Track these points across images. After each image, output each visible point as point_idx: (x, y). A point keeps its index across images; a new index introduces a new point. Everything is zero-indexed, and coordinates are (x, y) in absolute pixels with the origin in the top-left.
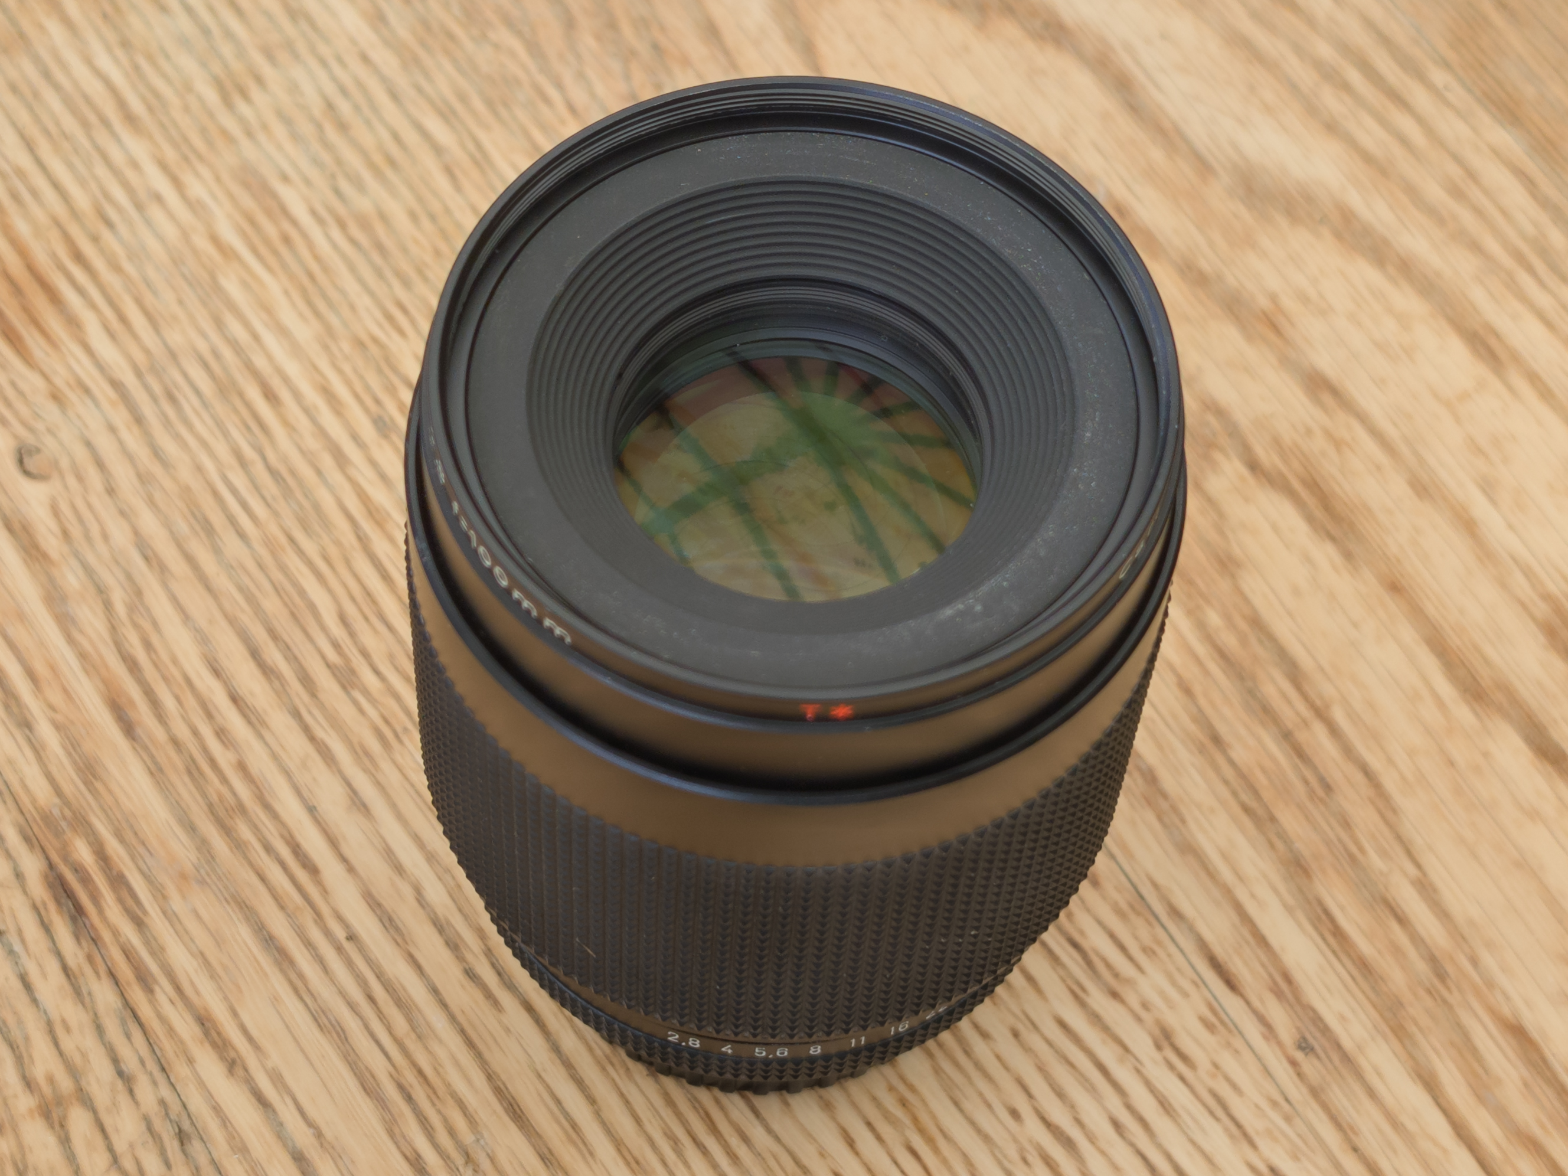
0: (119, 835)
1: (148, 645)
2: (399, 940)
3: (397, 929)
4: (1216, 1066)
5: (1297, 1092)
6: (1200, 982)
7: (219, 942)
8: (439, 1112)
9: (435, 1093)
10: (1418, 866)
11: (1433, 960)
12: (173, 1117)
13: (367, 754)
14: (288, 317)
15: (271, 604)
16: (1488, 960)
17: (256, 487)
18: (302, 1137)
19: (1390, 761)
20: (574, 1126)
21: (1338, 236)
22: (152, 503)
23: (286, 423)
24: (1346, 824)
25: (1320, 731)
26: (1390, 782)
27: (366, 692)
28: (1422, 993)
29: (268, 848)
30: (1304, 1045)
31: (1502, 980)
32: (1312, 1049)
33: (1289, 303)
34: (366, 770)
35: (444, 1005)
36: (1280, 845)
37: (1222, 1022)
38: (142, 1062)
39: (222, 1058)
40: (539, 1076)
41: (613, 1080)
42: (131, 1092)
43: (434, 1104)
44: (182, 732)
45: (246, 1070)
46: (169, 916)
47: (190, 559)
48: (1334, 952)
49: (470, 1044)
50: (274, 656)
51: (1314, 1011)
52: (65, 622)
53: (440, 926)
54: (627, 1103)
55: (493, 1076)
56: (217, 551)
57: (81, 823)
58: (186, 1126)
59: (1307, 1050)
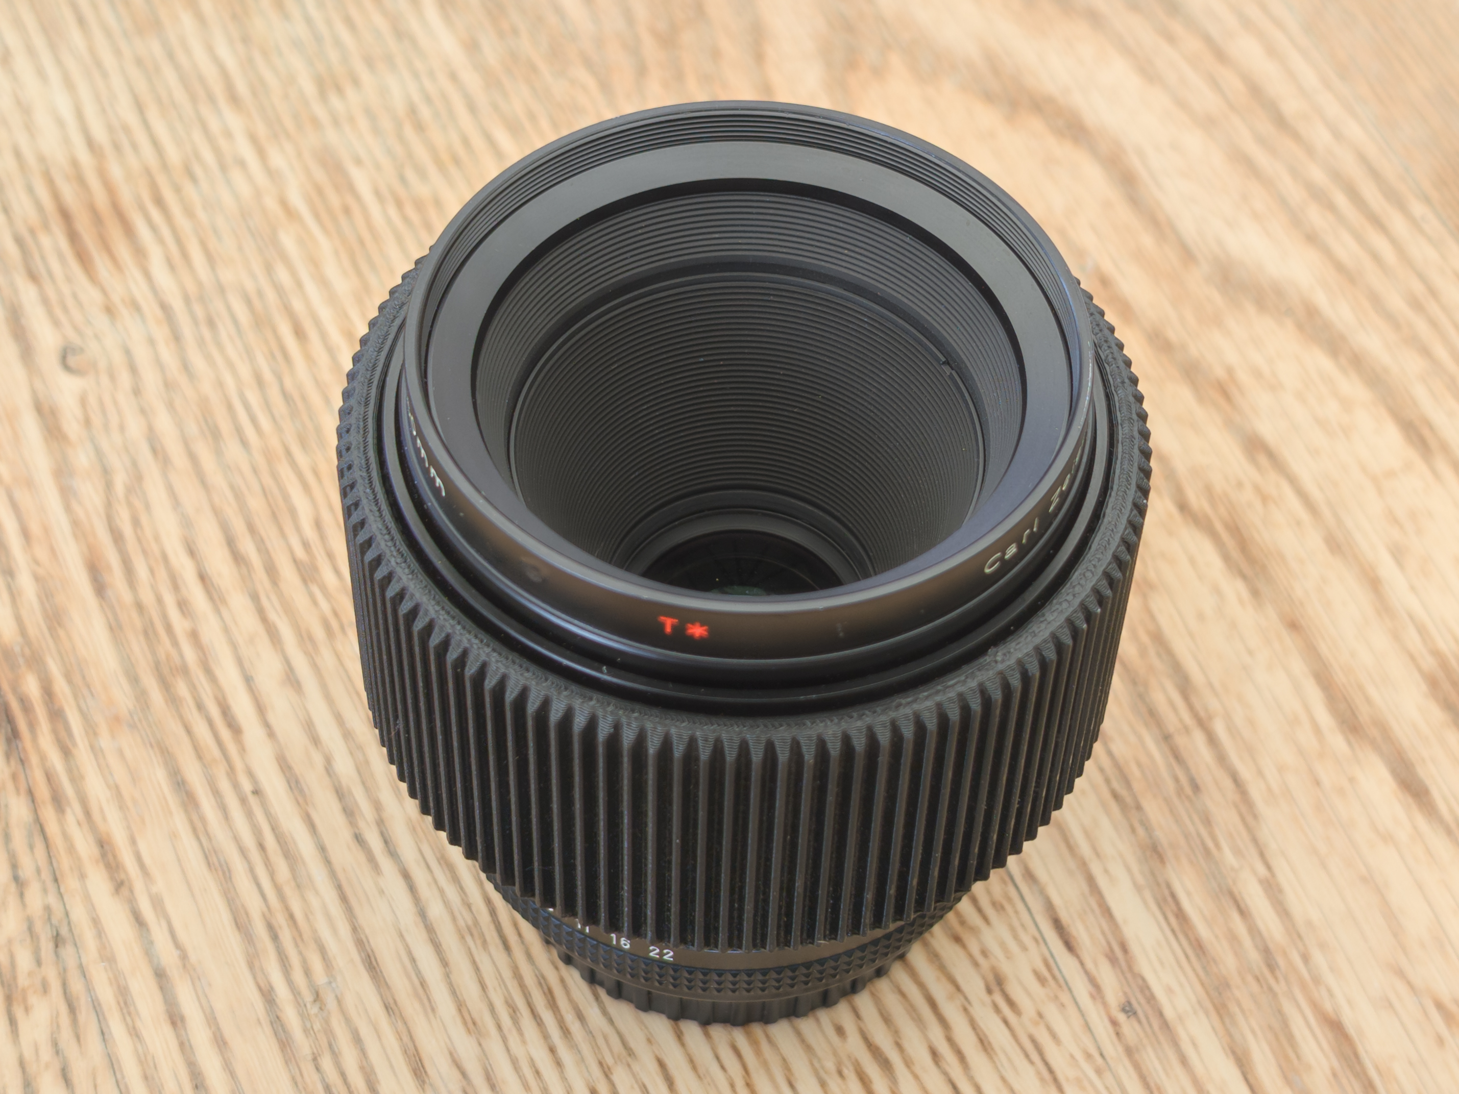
0: (68, 677)
1: (136, 522)
2: (301, 800)
3: (301, 791)
4: (1040, 1015)
5: (1112, 1049)
6: (1040, 939)
7: (135, 778)
8: (300, 953)
9: (301, 935)
10: (1269, 867)
11: (1266, 952)
12: (55, 921)
13: (311, 639)
14: (331, 270)
15: (256, 504)
16: (1318, 957)
17: (267, 405)
18: (167, 955)
19: (1260, 773)
20: (423, 984)
21: (1300, 327)
22: (171, 406)
23: (309, 358)
24: (1207, 821)
25: (1199, 738)
26: (1256, 792)
27: (323, 588)
28: (1250, 979)
29: (200, 707)
30: (1127, 1008)
31: (1329, 978)
32: (1135, 1013)
33: (1243, 376)
34: (307, 653)
35: (328, 862)
36: (1141, 831)
37: (1054, 977)
38: (38, 871)
39: (112, 879)
40: (401, 936)
41: (469, 949)
42: (22, 895)
43: (297, 945)
44: (147, 597)
45: (131, 891)
46: (95, 750)
47: (193, 457)
48: (1173, 931)
49: (344, 898)
50: (248, 547)
51: (1143, 979)
52: (67, 494)
53: (340, 793)
54: (477, 969)
55: (359, 930)
56: (218, 452)
57: (36, 661)
58: (64, 931)
59: (1130, 1014)
